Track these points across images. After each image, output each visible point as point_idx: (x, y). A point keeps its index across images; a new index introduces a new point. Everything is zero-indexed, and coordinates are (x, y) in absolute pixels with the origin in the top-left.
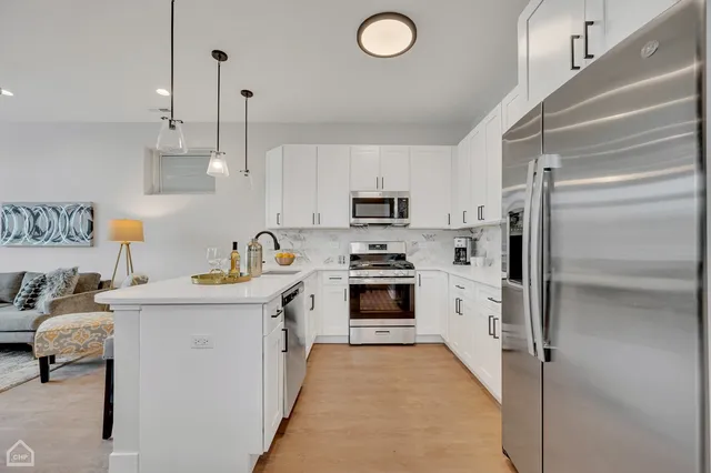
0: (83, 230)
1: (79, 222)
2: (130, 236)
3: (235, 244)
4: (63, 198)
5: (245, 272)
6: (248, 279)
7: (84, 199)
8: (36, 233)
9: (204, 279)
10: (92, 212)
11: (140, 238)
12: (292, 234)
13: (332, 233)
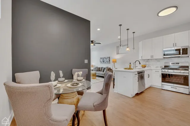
0: (108, 61)
1: (108, 60)
2: (115, 62)
3: (130, 63)
4: (106, 56)
5: (132, 68)
6: (133, 69)
7: (108, 56)
8: (103, 61)
9: (125, 69)
10: (109, 58)
11: (116, 62)
12: (146, 60)
13: (158, 60)
